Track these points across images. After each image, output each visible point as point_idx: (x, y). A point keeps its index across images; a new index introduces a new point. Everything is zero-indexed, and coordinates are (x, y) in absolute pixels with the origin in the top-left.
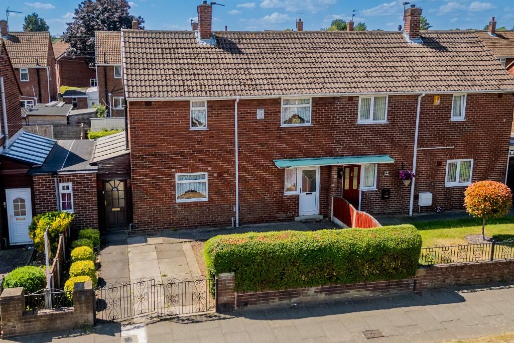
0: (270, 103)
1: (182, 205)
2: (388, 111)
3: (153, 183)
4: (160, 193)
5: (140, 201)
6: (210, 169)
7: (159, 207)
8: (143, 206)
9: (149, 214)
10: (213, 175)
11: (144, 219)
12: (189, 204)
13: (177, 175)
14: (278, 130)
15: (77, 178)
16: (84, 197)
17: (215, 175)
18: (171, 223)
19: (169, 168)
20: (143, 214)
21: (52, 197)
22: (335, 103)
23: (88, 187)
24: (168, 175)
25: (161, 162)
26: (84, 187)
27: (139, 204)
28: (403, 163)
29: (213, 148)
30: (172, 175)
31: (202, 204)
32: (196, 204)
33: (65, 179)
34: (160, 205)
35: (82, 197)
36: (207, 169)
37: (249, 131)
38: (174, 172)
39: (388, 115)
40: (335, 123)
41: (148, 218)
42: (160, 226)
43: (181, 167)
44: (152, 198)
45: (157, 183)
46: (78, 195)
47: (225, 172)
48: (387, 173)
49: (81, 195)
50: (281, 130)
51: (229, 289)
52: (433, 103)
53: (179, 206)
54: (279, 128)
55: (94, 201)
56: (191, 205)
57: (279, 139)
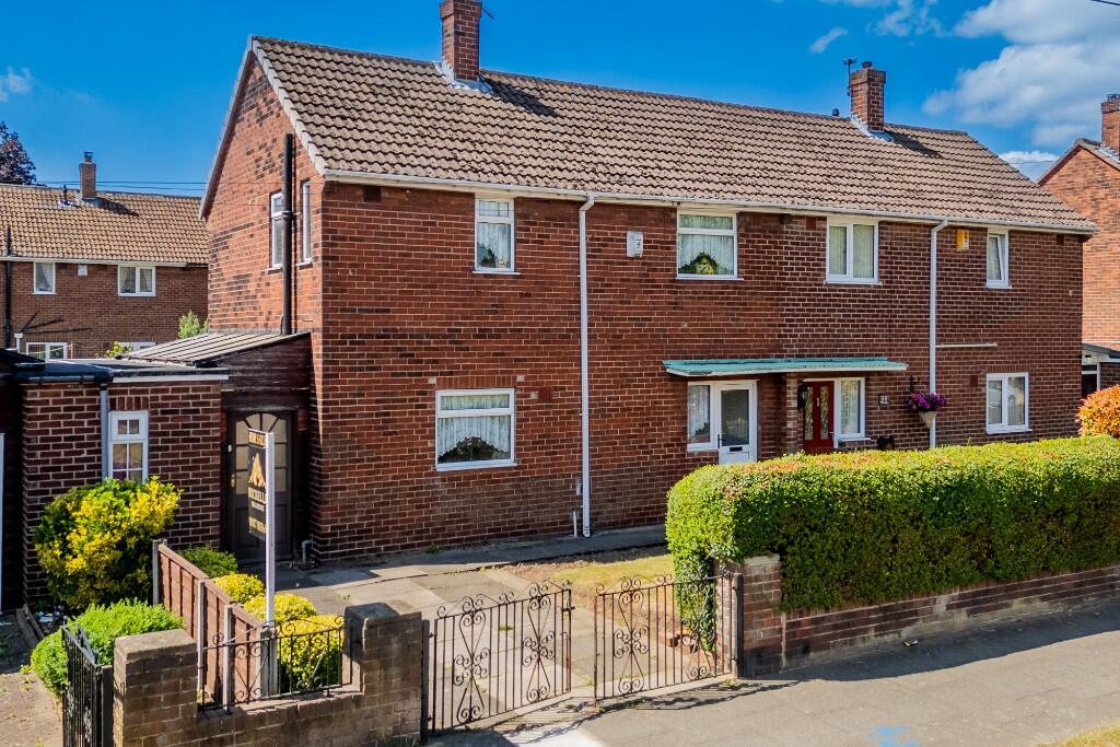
0: (652, 218)
1: (450, 477)
2: (880, 257)
3: (377, 415)
4: (395, 445)
5: (342, 468)
6: (520, 378)
7: (390, 484)
8: (348, 481)
9: (363, 506)
10: (529, 396)
11: (350, 520)
12: (469, 476)
13: (440, 394)
14: (672, 287)
15: (164, 398)
16: (184, 454)
17: (534, 396)
18: (422, 531)
19: (420, 374)
20: (350, 507)
21: (85, 455)
22: (782, 232)
23: (197, 426)
24: (418, 393)
25: (402, 356)
26: (184, 426)
27: (339, 475)
28: (912, 379)
29: (529, 324)
30: (427, 393)
31: (501, 475)
32: (487, 475)
33: (130, 399)
34: (394, 478)
35: (176, 455)
36: (515, 378)
37: (610, 285)
38: (432, 386)
39: (880, 267)
40: (785, 279)
41: (361, 519)
42: (394, 541)
43: (451, 373)
44: (374, 460)
45: (388, 414)
46: (167, 448)
47: (556, 389)
48: (884, 400)
49: (174, 448)
50: (677, 287)
51: (769, 605)
52: (955, 247)
53: (444, 480)
54: (674, 281)
55: (213, 467)
56: (474, 477)
57: (674, 308)
